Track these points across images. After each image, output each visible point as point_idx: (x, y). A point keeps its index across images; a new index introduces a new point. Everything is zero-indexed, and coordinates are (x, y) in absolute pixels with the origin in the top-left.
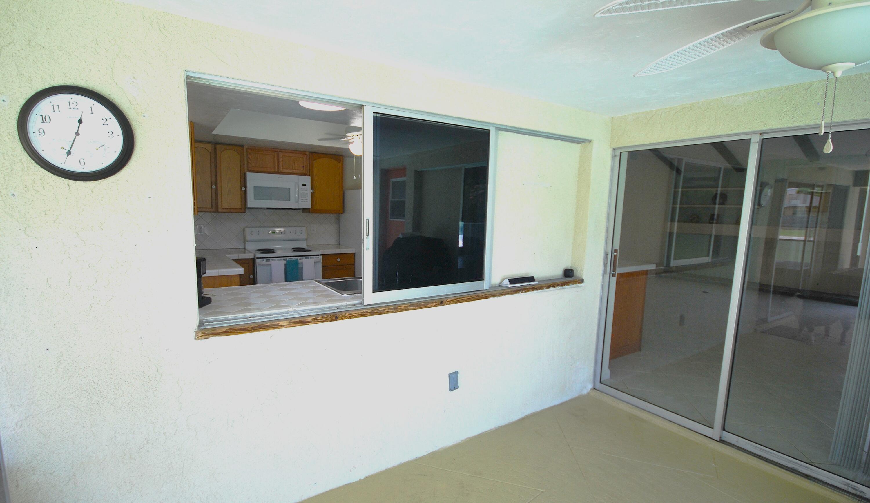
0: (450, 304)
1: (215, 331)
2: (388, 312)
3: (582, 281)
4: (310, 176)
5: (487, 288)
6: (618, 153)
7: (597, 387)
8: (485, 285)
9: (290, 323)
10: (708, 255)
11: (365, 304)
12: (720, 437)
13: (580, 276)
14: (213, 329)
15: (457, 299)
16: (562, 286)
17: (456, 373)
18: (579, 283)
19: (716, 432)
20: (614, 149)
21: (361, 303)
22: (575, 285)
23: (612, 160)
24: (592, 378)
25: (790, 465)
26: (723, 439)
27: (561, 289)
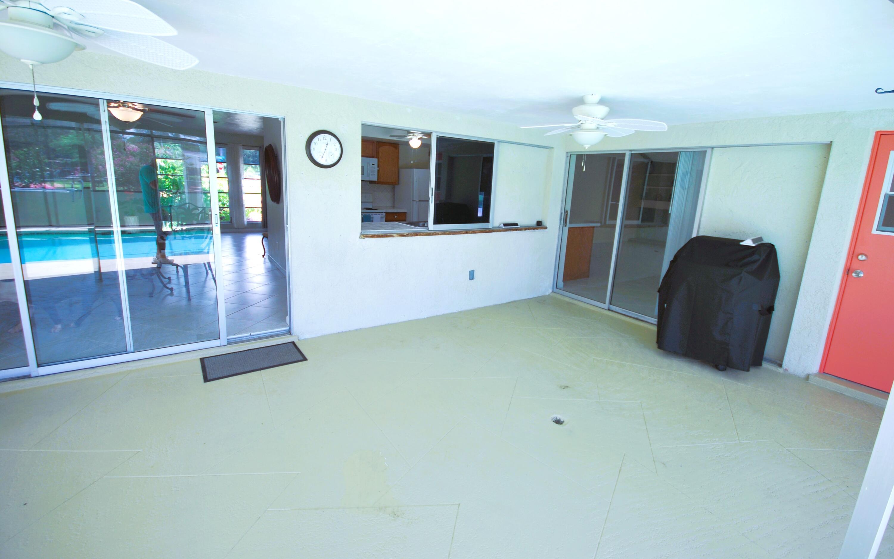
0: (471, 233)
1: (368, 236)
2: (440, 235)
3: (546, 228)
4: (376, 158)
5: (491, 228)
6: (569, 155)
7: (554, 291)
8: (490, 225)
9: (397, 235)
10: (638, 219)
11: (429, 230)
12: (609, 308)
13: (546, 225)
14: (367, 235)
15: (475, 231)
16: (534, 229)
17: (473, 271)
18: (544, 229)
19: (606, 306)
20: (567, 153)
21: (427, 230)
22: (542, 230)
23: (566, 159)
24: (552, 286)
25: (636, 317)
27: (533, 231)
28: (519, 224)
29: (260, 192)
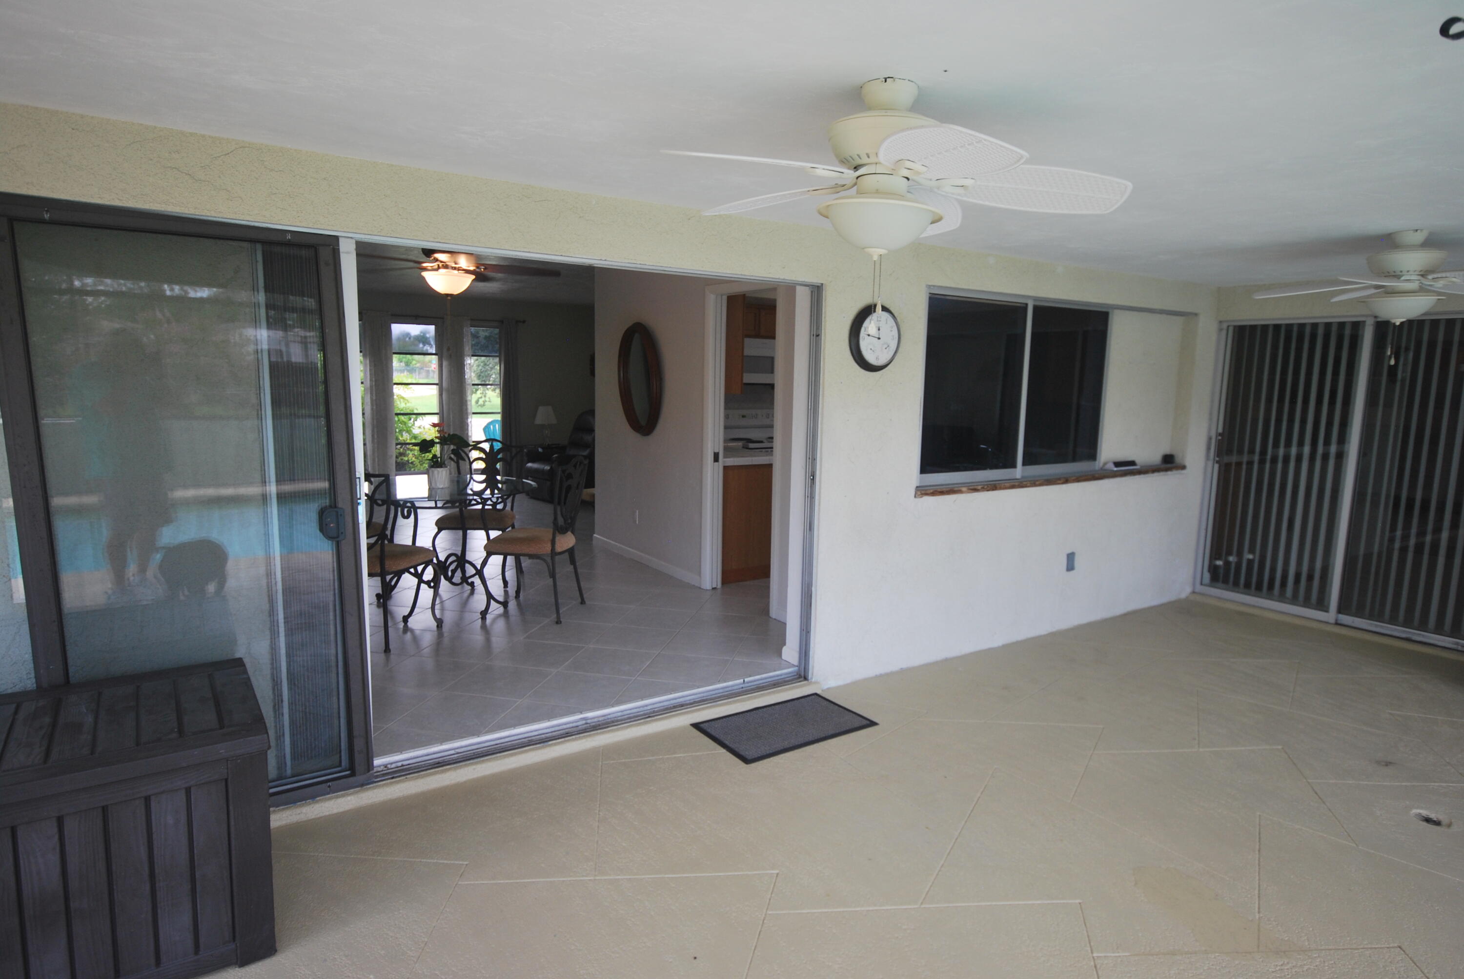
0: (1072, 482)
1: (926, 491)
3: (1183, 467)
5: (1099, 470)
6: (1225, 326)
7: (1197, 590)
8: (1097, 465)
9: (968, 489)
11: (1018, 477)
12: (1337, 620)
13: (1181, 461)
17: (1072, 553)
18: (1179, 468)
19: (1331, 615)
20: (1221, 322)
21: (1015, 476)
22: (1177, 471)
23: (1218, 334)
24: (1191, 580)
25: (1404, 635)
26: (1339, 622)
28: (1137, 461)
29: (499, 410)
